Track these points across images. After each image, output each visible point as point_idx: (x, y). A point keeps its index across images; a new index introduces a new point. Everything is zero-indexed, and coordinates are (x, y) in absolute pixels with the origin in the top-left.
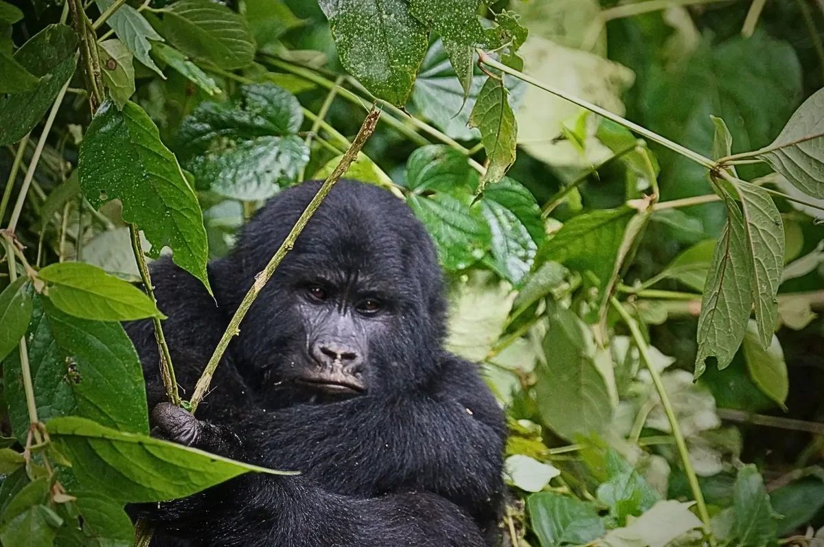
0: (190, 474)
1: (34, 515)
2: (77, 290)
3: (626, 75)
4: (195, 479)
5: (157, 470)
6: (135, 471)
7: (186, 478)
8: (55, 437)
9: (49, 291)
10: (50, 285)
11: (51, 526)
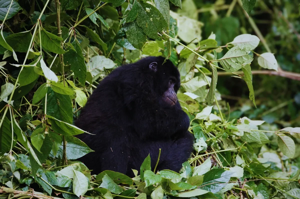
0: (75, 131)
1: (39, 136)
2: (57, 87)
3: (202, 24)
4: (76, 132)
5: (68, 129)
6: (63, 128)
7: (74, 132)
8: (48, 118)
9: (52, 86)
10: (52, 85)
11: (42, 138)
